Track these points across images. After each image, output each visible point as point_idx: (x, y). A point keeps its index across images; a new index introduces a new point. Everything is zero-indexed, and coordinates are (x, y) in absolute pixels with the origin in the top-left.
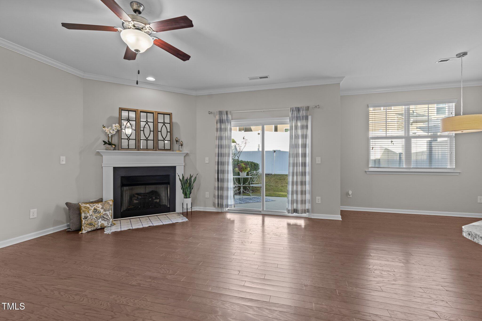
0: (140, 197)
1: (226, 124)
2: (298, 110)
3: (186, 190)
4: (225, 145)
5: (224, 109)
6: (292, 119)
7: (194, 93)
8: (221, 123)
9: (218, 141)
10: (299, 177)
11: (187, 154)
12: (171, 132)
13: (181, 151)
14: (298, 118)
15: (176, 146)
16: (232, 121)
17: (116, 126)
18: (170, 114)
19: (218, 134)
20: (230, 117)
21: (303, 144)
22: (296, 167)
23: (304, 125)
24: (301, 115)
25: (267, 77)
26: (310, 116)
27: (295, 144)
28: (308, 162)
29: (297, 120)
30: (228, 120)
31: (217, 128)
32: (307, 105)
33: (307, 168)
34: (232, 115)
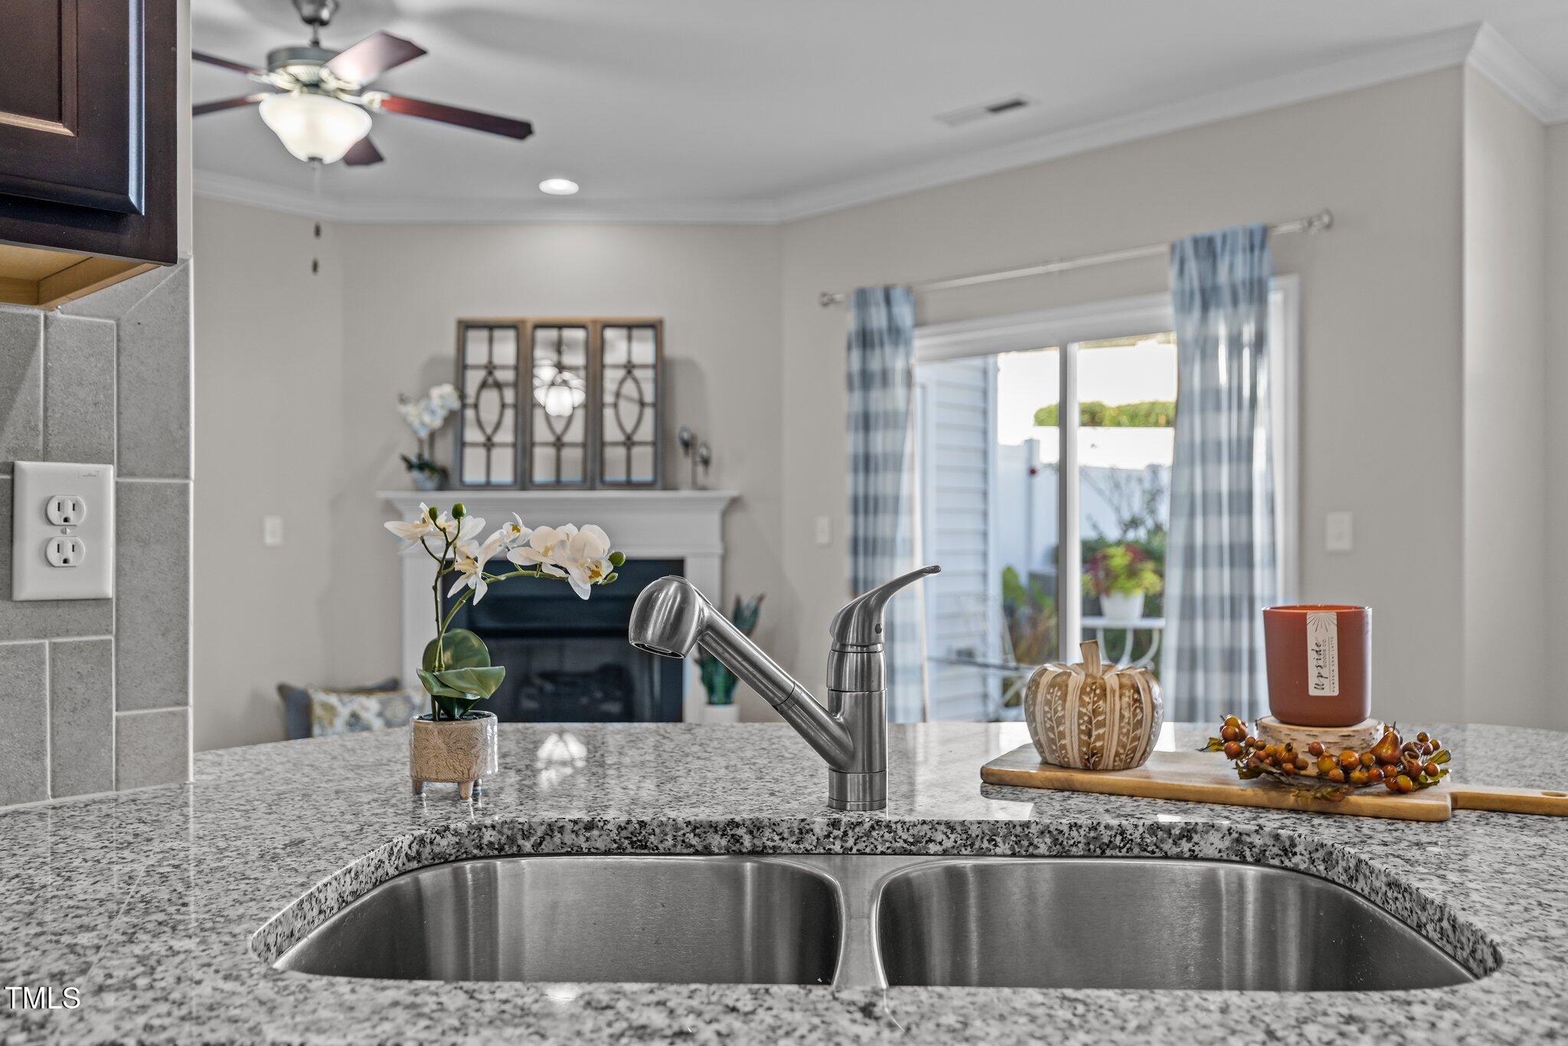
0: (549, 687)
1: (888, 349)
2: (1208, 249)
4: (885, 454)
5: (873, 280)
6: (1183, 306)
7: (770, 213)
8: (865, 346)
9: (852, 436)
11: (734, 503)
12: (662, 405)
13: (704, 488)
14: (1208, 298)
15: (684, 465)
16: (917, 332)
17: (443, 395)
18: (655, 326)
19: (854, 402)
20: (904, 314)
21: (1239, 440)
22: (1205, 565)
23: (1240, 334)
24: (1223, 277)
25: (1016, 104)
26: (1273, 283)
27: (1203, 443)
28: (1267, 540)
29: (1205, 307)
30: (895, 333)
31: (850, 377)
32: (1255, 222)
33: (1260, 575)
34: (917, 305)
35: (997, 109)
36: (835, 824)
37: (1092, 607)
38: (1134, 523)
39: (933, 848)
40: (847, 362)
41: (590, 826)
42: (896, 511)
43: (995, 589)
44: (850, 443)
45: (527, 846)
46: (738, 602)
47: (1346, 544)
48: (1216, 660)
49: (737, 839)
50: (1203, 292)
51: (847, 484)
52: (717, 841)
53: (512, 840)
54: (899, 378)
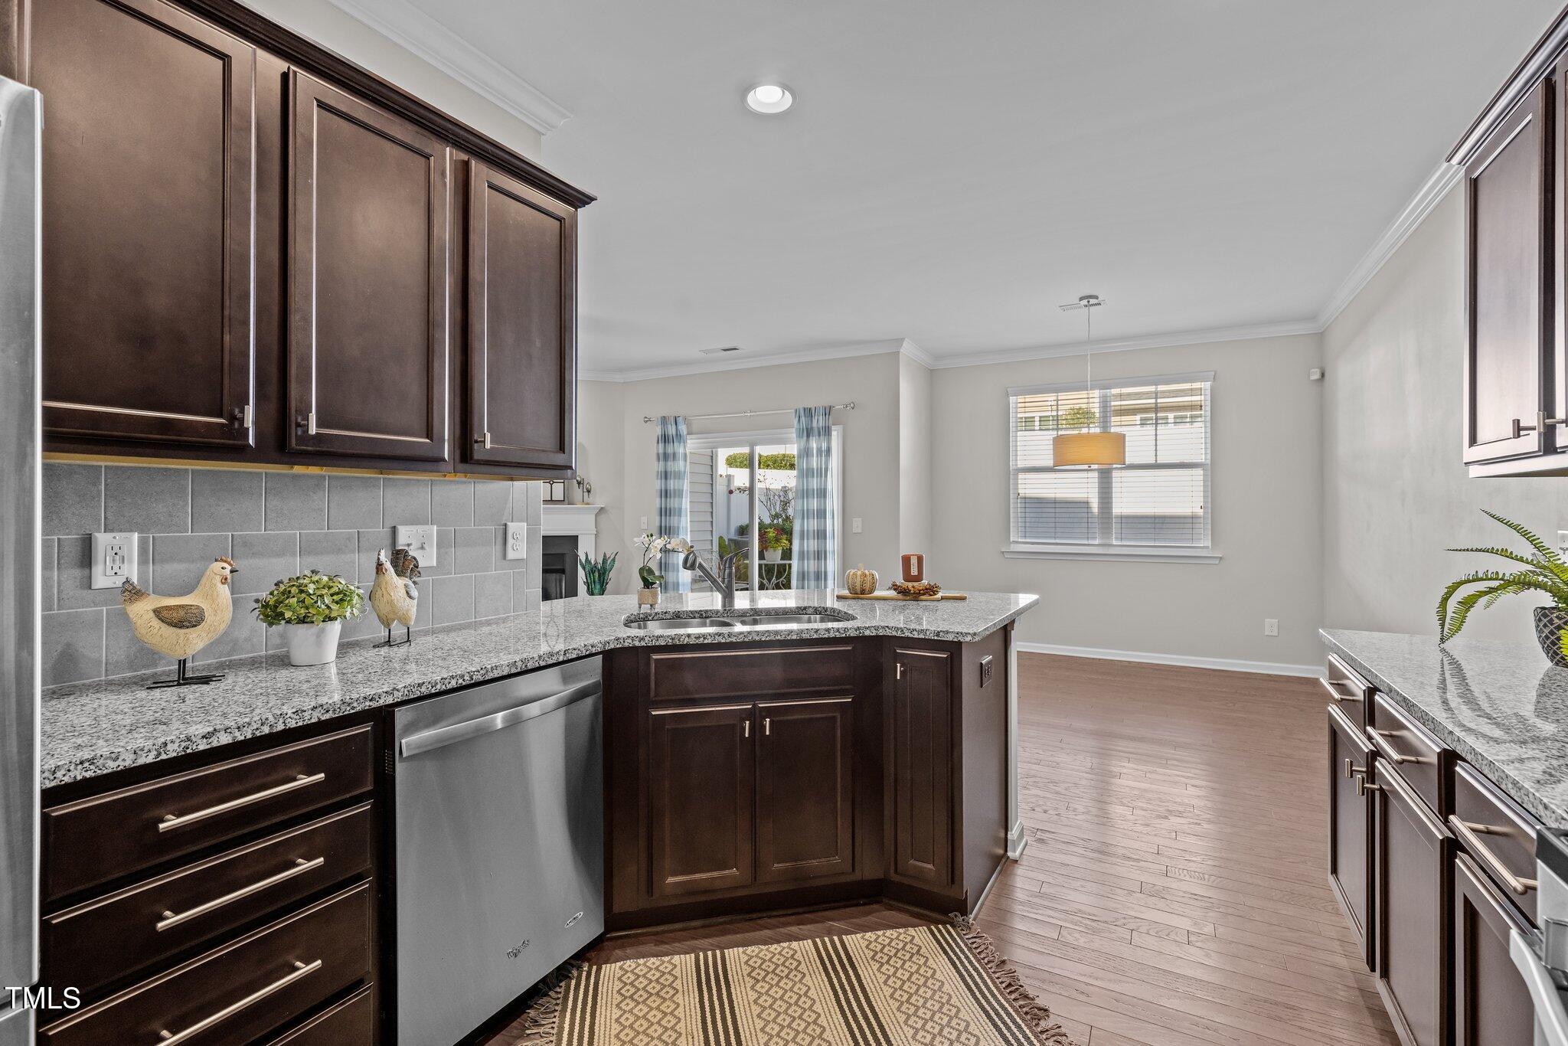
1: (676, 444)
2: (809, 413)
3: (593, 586)
4: (674, 490)
5: (669, 411)
6: (800, 436)
7: (619, 378)
8: (665, 442)
9: (659, 481)
10: (812, 562)
11: (602, 510)
13: (588, 504)
14: (809, 433)
15: (577, 493)
16: (688, 437)
19: (661, 466)
20: (683, 428)
21: (821, 489)
22: (808, 539)
23: (821, 447)
24: (815, 424)
25: (735, 349)
26: (833, 428)
27: (807, 489)
28: (831, 528)
29: (808, 436)
30: (679, 437)
31: (658, 455)
32: (827, 404)
33: (829, 542)
34: (688, 424)
35: (725, 350)
36: (725, 610)
37: (762, 556)
38: (777, 516)
39: (748, 615)
40: (655, 448)
41: (666, 613)
42: (680, 515)
43: (716, 548)
44: (658, 484)
45: (650, 618)
46: (605, 556)
47: (860, 531)
48: (812, 576)
49: (701, 615)
50: (807, 429)
51: (657, 503)
52: (697, 615)
53: (647, 617)
54: (681, 456)
